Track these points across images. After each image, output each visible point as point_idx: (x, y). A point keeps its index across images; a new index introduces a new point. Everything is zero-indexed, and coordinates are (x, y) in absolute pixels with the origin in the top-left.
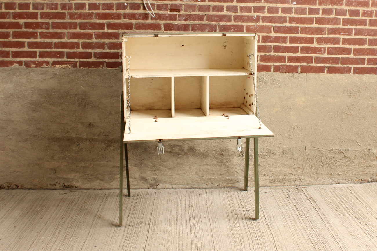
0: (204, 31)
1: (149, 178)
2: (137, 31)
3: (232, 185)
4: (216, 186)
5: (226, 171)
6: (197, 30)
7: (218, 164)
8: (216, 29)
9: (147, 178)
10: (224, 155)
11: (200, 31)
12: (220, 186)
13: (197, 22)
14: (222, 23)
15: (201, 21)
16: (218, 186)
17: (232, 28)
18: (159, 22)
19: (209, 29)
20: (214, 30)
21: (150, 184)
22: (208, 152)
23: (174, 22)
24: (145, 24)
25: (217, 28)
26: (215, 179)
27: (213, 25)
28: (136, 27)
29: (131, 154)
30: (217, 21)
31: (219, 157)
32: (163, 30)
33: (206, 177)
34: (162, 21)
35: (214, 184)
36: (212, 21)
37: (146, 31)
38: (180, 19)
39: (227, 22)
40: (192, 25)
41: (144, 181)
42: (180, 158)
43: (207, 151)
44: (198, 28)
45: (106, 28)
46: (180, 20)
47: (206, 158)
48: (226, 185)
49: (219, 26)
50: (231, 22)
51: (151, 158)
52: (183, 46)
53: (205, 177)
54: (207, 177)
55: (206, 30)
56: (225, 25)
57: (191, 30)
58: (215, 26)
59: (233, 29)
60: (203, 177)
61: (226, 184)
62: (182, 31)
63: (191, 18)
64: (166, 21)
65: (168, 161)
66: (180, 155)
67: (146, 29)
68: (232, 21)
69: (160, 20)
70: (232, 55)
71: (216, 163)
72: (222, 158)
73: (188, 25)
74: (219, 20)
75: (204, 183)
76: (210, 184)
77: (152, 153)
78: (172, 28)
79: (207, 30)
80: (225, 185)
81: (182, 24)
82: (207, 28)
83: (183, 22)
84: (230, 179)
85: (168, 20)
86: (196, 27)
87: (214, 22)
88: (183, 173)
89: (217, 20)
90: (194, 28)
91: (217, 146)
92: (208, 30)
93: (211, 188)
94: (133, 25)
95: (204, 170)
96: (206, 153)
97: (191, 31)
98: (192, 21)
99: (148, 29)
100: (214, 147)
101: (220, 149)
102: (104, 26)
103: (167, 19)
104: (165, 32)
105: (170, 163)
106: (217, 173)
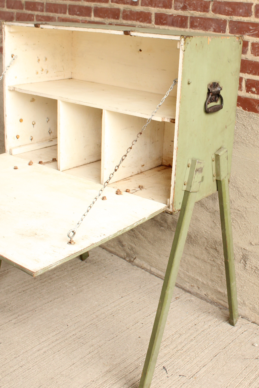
0: (207, 30)
1: (126, 244)
2: (124, 22)
3: (224, 303)
4: (203, 295)
5: (218, 277)
6: (198, 26)
7: (209, 261)
8: (225, 28)
9: (124, 243)
10: (218, 252)
11: (202, 29)
12: (208, 296)
13: (199, 12)
14: (235, 18)
15: (204, 11)
17: (251, 28)
18: (150, 10)
19: (215, 26)
20: (222, 30)
21: (127, 254)
22: (197, 237)
23: (168, 10)
24: (133, 11)
25: (228, 26)
26: (203, 283)
27: (221, 20)
28: (123, 16)
30: (228, 14)
31: (212, 251)
32: (153, 23)
33: (191, 275)
34: (153, 8)
35: (201, 291)
36: (220, 13)
37: (134, 23)
38: (176, 6)
39: (243, 16)
40: (191, 17)
41: (120, 245)
42: (161, 230)
43: (196, 235)
44: (199, 24)
45: (93, 14)
46: (176, 9)
47: (194, 245)
49: (231, 22)
50: (250, 16)
52: (140, 50)
53: (191, 274)
54: (193, 276)
55: (210, 28)
56: (239, 22)
57: (189, 26)
58: (225, 21)
59: (252, 30)
60: (188, 273)
61: (217, 298)
62: (177, 26)
63: (191, 6)
64: (158, 9)
66: (162, 226)
67: (134, 20)
68: (252, 15)
69: (152, 6)
71: (206, 259)
72: (216, 255)
73: (186, 18)
74: (231, 12)
75: (188, 283)
76: (195, 288)
78: (164, 20)
79: (212, 29)
80: (215, 298)
81: (179, 16)
82: (211, 26)
83: (180, 12)
84: (222, 293)
85: (161, 7)
86: (197, 22)
87: (224, 15)
88: (164, 256)
89: (229, 11)
90: (194, 24)
91: (209, 233)
92: (214, 28)
94: (121, 13)
95: (190, 262)
96: (194, 237)
97: (190, 28)
98: (192, 10)
99: (137, 20)
100: (206, 232)
101: (214, 239)
102: (91, 12)
103: (160, 5)
104: (156, 26)
105: (150, 233)
106: (206, 275)
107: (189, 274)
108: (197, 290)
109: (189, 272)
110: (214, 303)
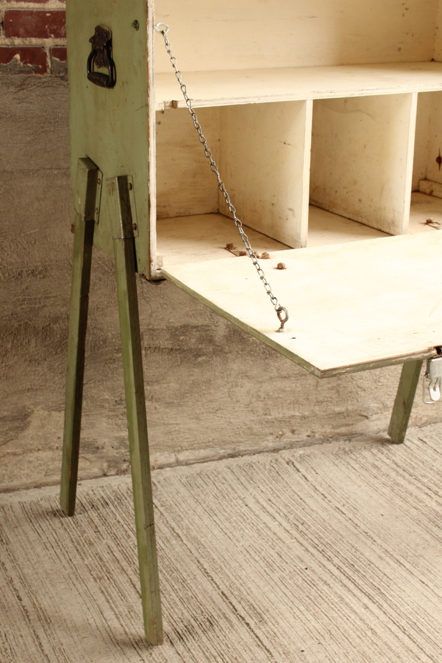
1: (106, 440)
3: (348, 428)
4: (305, 438)
5: (332, 389)
9: (100, 442)
12: (314, 436)
16: (308, 436)
21: (108, 461)
26: (304, 417)
29: (46, 370)
33: (277, 415)
35: (299, 434)
41: (88, 453)
42: (200, 365)
48: (332, 430)
51: (110, 375)
53: (275, 414)
54: (281, 415)
60: (269, 417)
61: (334, 428)
65: (162, 379)
66: (200, 356)
70: (403, 15)
75: (271, 434)
76: (287, 435)
77: (114, 361)
80: (329, 431)
84: (343, 413)
88: (210, 412)
93: (289, 446)
95: (271, 393)
105: (171, 384)
106: (308, 399)
107: (272, 417)
108: (291, 438)
109: (270, 415)
110: (328, 440)
